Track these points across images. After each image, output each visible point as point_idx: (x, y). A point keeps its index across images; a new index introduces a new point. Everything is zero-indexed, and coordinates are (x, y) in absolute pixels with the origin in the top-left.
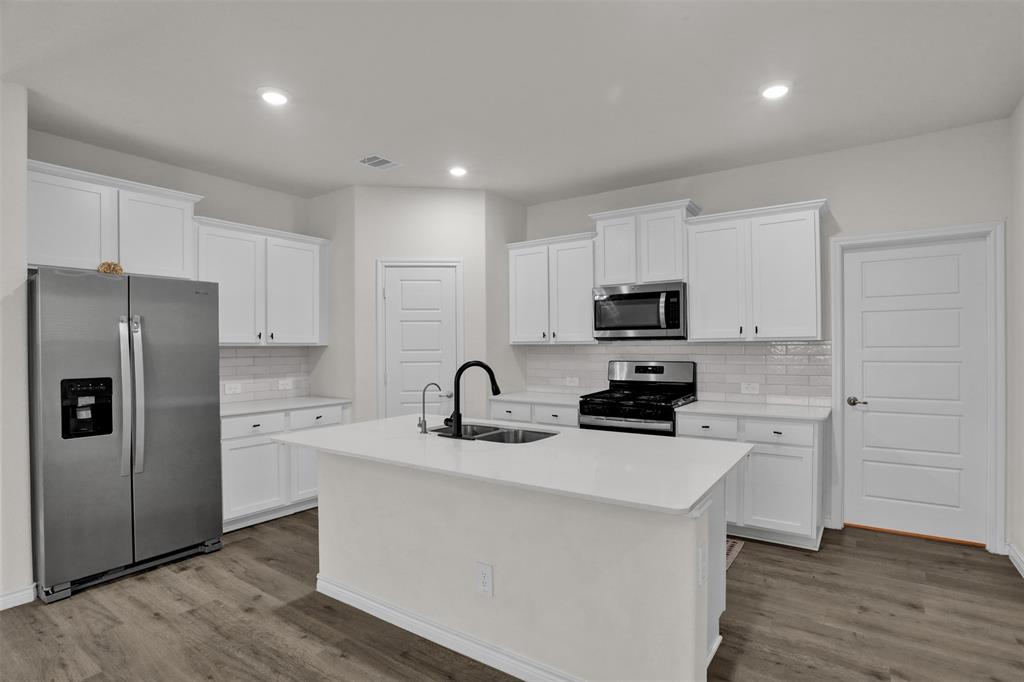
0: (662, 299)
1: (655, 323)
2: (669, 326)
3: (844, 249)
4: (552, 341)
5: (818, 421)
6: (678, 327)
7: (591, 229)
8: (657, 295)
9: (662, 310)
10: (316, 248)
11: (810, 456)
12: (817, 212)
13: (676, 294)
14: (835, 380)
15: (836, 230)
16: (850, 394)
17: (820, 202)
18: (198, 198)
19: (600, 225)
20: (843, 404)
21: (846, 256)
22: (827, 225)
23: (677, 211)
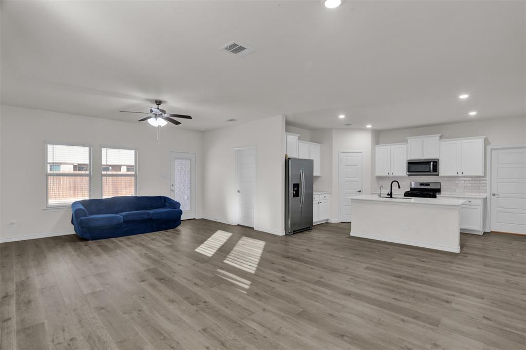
0: (432, 163)
1: (429, 170)
2: (433, 172)
3: (492, 149)
4: (391, 175)
5: (483, 198)
6: (437, 172)
7: (406, 141)
8: (430, 162)
9: (432, 167)
10: (319, 147)
11: (480, 209)
12: (483, 140)
13: (436, 162)
14: (488, 188)
15: (489, 144)
16: (493, 192)
17: (485, 137)
18: (299, 135)
19: (409, 141)
20: (491, 196)
21: (493, 151)
22: (486, 143)
23: (437, 137)
